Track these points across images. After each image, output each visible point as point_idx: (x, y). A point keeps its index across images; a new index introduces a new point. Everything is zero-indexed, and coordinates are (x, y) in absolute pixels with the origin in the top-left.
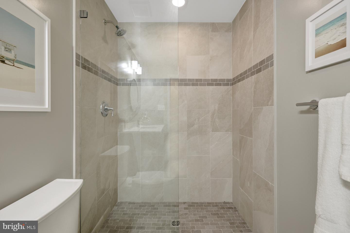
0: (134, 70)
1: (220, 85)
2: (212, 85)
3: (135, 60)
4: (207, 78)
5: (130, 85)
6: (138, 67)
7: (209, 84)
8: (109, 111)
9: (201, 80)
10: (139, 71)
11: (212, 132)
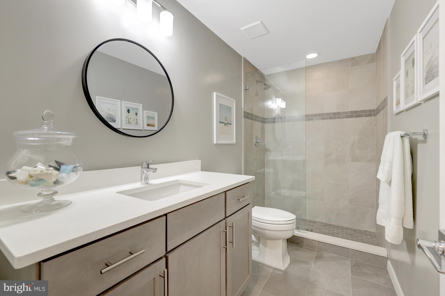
0: (278, 106)
1: (361, 116)
2: (351, 117)
3: (279, 98)
4: (346, 110)
5: (274, 122)
6: (282, 102)
7: (348, 117)
8: (259, 143)
9: (339, 113)
10: (283, 105)
11: (352, 161)
